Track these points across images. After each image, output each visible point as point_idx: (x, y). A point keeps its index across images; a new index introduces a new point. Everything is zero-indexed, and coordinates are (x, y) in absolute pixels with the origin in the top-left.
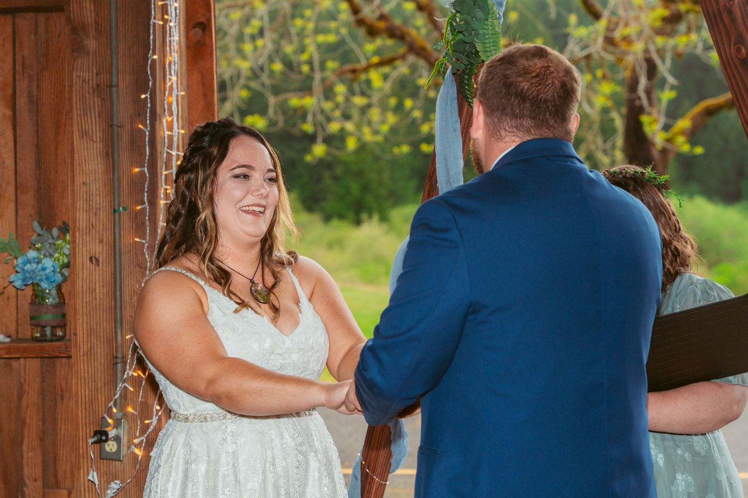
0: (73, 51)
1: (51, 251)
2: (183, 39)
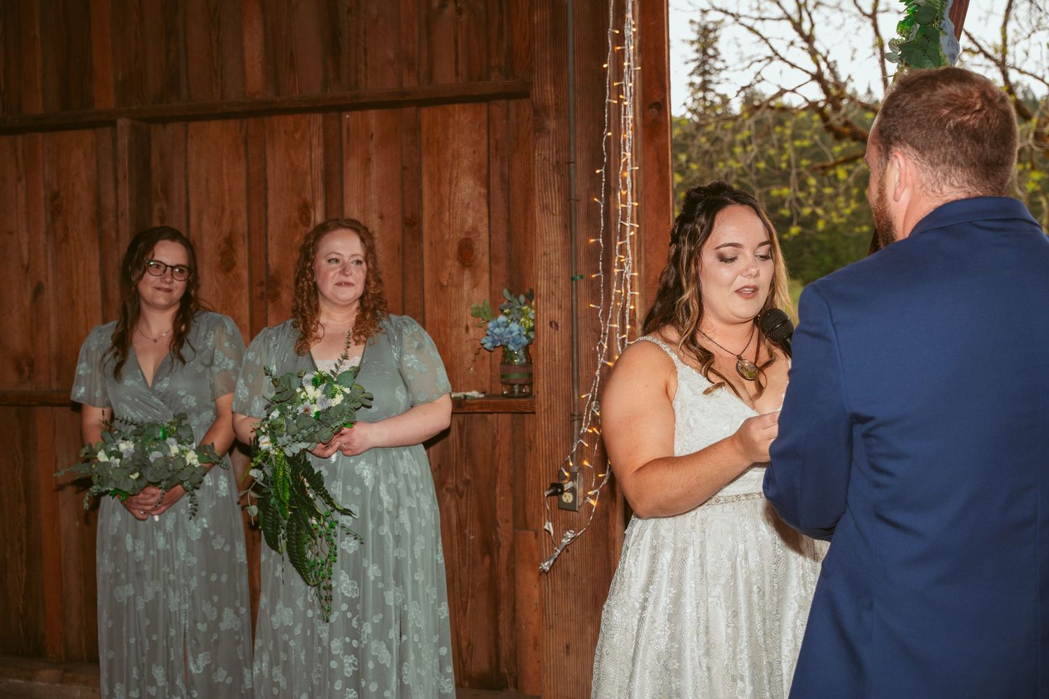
0: (535, 132)
1: (518, 316)
2: (638, 118)
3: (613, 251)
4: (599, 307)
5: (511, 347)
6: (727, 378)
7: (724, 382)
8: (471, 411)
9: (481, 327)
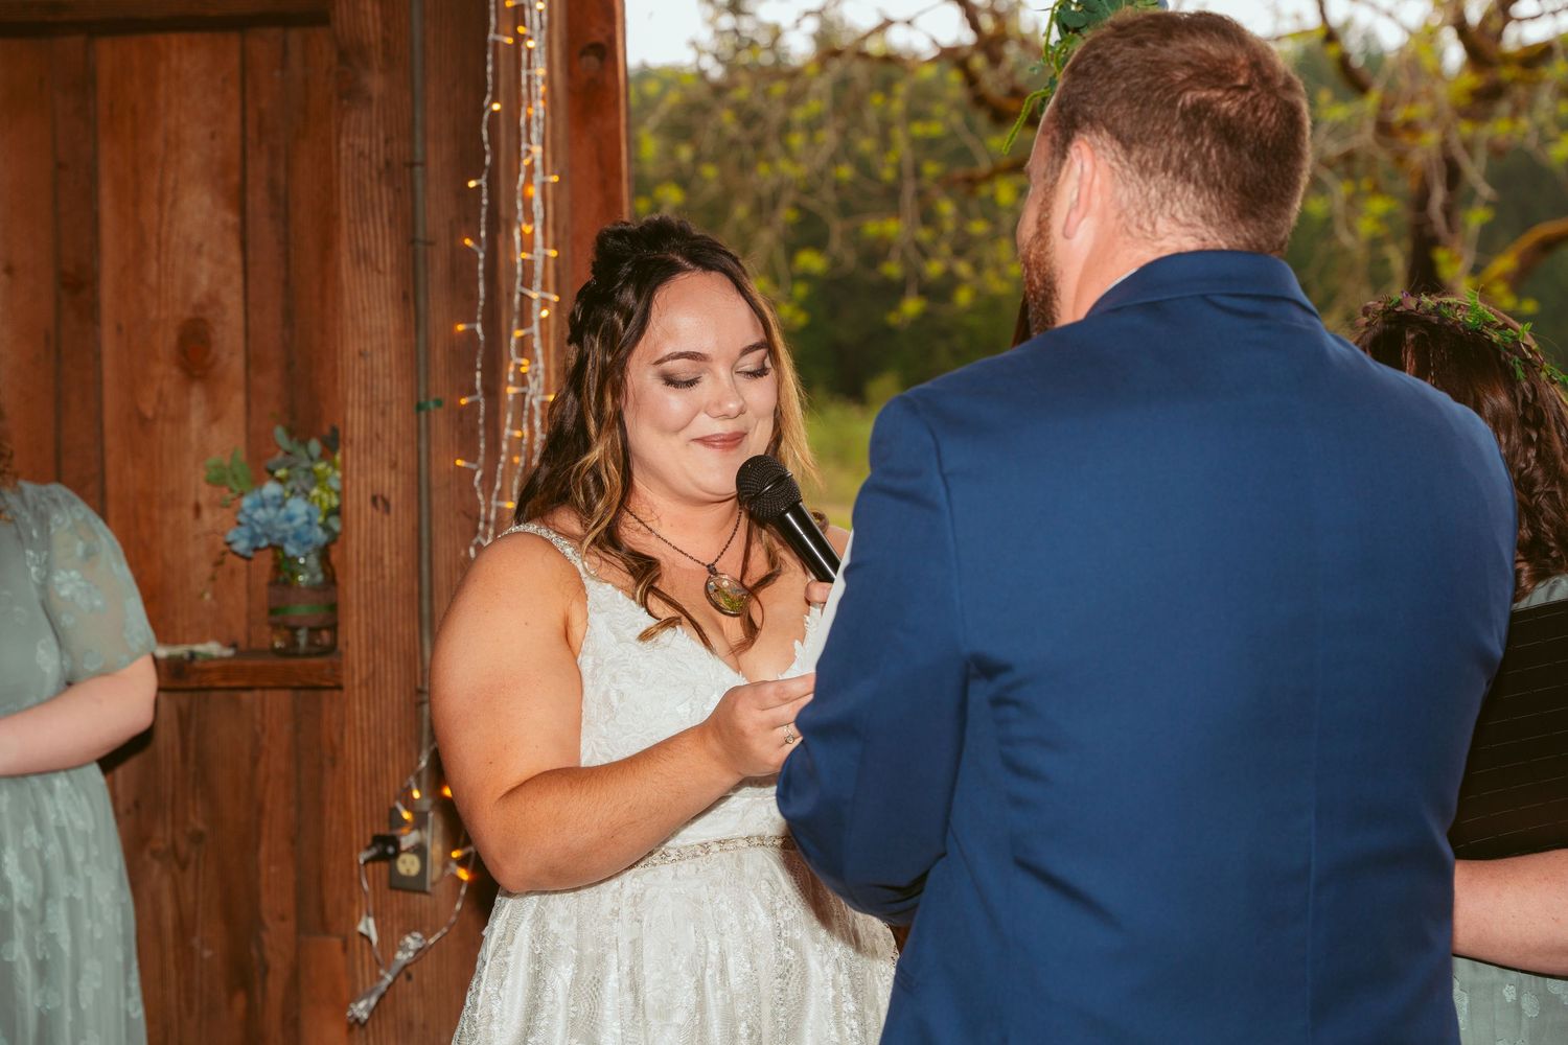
0: (341, 97)
1: (305, 484)
2: (558, 76)
3: (505, 350)
4: (474, 466)
5: (291, 549)
6: (687, 609)
7: (680, 617)
8: (204, 684)
9: (228, 507)
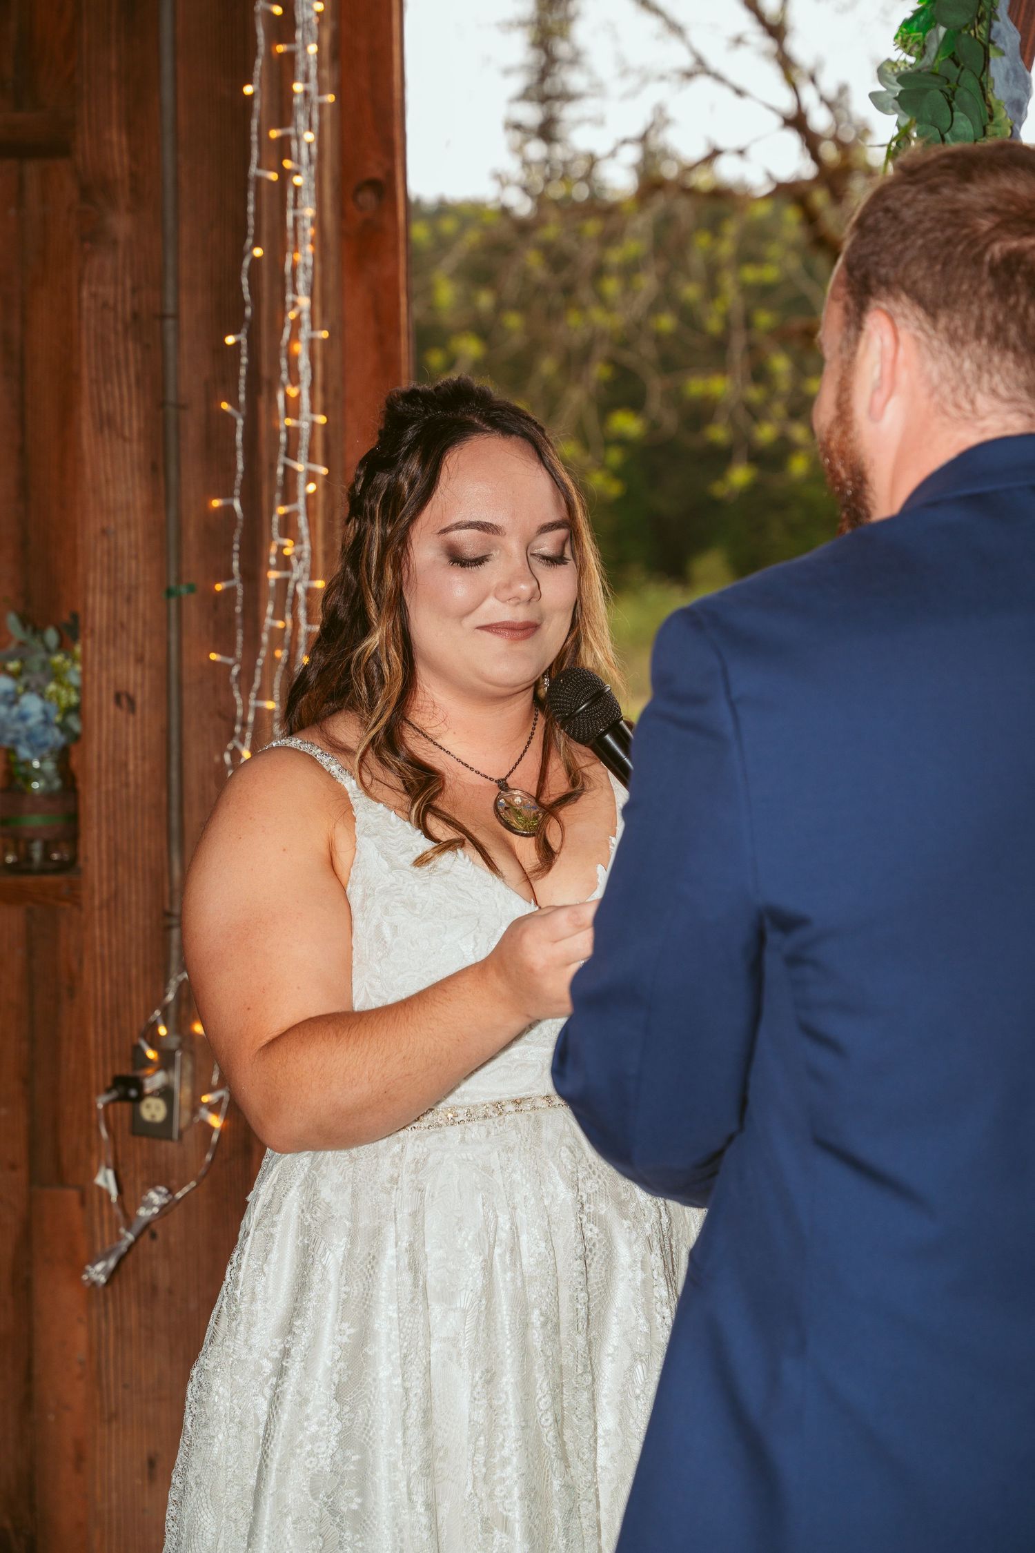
0: (83, 240)
1: (40, 678)
2: (329, 216)
3: (266, 528)
4: (230, 661)
5: (24, 752)
6: (471, 830)
7: (465, 839)
